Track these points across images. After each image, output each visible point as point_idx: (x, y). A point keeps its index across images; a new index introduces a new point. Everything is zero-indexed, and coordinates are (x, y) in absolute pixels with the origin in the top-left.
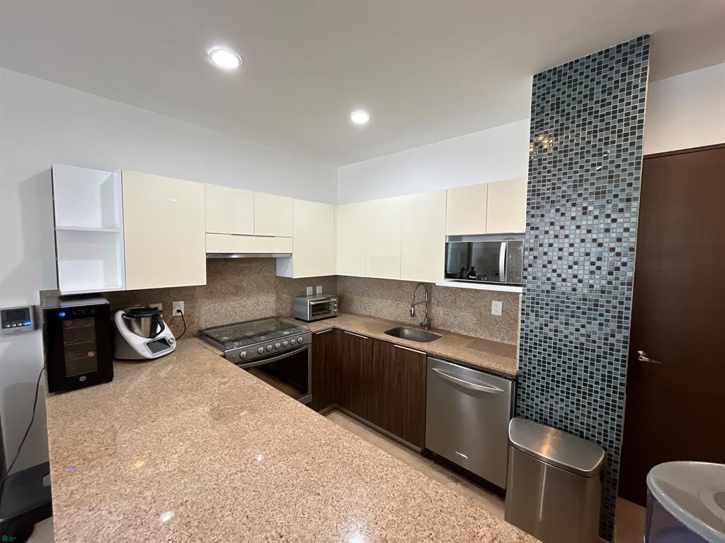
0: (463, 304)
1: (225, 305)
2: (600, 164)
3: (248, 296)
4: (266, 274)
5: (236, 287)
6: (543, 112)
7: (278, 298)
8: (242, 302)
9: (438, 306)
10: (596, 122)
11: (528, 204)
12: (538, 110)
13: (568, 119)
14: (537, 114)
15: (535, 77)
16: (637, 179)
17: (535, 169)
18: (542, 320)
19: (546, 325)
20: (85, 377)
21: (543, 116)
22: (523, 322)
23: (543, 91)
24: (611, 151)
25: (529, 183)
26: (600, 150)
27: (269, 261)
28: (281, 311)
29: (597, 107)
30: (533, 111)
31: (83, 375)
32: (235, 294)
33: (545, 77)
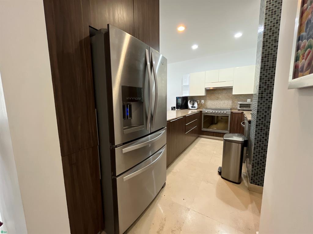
1: (214, 102)
3: (221, 101)
4: (228, 94)
5: (218, 97)
7: (233, 102)
8: (219, 102)
27: (230, 89)
28: (234, 106)
32: (217, 99)
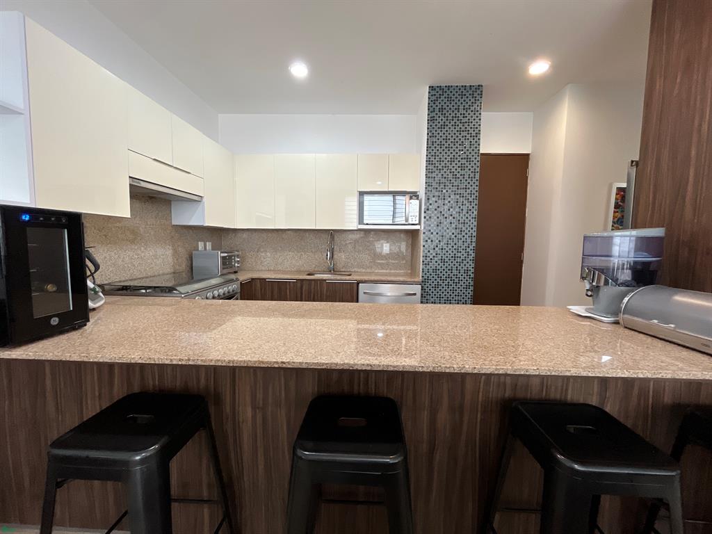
0: (361, 248)
2: (462, 150)
6: (434, 111)
8: (139, 252)
9: (340, 251)
10: (461, 125)
11: (426, 169)
12: (431, 109)
13: (447, 120)
14: (431, 112)
15: (430, 87)
16: (478, 161)
17: (430, 147)
18: (434, 244)
19: (437, 246)
20: (57, 319)
21: (433, 114)
22: (424, 246)
23: (434, 98)
24: (467, 143)
25: (427, 156)
26: (462, 142)
29: (461, 117)
30: (429, 109)
31: (54, 316)
33: (435, 90)
